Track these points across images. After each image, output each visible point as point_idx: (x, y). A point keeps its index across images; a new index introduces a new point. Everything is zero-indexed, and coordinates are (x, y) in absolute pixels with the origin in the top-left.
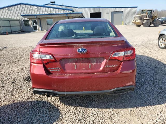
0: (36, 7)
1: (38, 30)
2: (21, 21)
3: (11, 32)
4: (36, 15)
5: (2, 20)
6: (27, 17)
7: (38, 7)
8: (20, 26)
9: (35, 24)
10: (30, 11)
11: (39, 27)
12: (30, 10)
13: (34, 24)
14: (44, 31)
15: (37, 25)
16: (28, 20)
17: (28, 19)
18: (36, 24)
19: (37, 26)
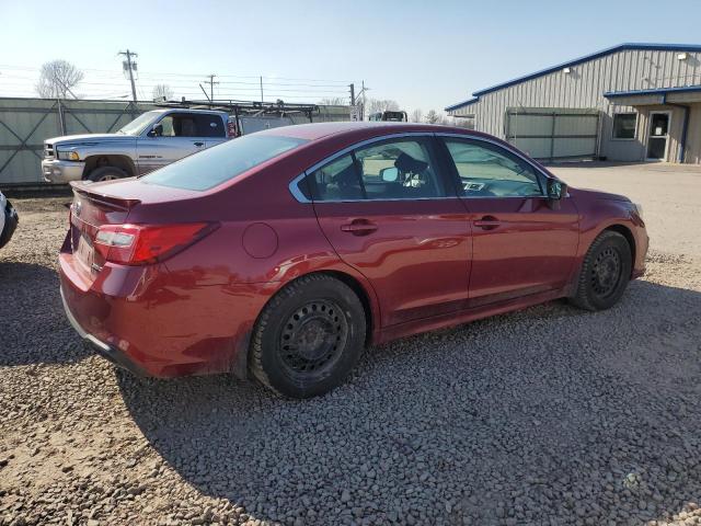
0: (682, 56)
1: (664, 160)
2: (606, 115)
3: (550, 159)
4: (665, 93)
5: (525, 114)
6: (632, 100)
7: (693, 54)
8: (596, 136)
9: (659, 131)
10: (653, 76)
11: (672, 146)
12: (654, 69)
13: (653, 133)
14: (696, 165)
15: (667, 137)
16: (635, 115)
17: (635, 111)
18: (664, 131)
19: (664, 140)
